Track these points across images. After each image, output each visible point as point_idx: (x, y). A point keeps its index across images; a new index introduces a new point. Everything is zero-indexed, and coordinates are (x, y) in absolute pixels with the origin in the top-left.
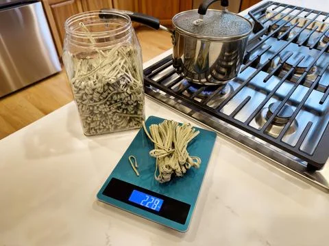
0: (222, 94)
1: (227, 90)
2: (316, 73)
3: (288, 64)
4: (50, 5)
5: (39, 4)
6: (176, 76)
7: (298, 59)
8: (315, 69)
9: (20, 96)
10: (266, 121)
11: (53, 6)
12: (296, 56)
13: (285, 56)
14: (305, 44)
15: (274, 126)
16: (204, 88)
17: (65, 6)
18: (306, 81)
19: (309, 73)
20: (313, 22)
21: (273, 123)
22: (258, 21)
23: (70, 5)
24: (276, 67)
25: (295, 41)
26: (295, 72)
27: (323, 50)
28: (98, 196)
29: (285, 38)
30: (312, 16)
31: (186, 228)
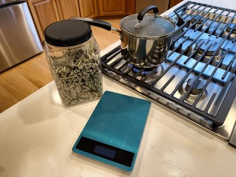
0: (156, 73)
1: (159, 69)
2: (221, 55)
3: (202, 49)
4: (33, 4)
5: (25, 4)
6: (124, 62)
7: (208, 45)
8: (220, 52)
9: (14, 70)
10: (186, 92)
11: (35, 5)
12: (207, 43)
13: (200, 43)
14: (214, 33)
15: (191, 95)
16: (143, 70)
17: (44, 4)
18: (213, 62)
19: (216, 55)
20: (220, 16)
21: (191, 93)
22: (181, 17)
23: (47, 3)
24: (193, 52)
25: (207, 31)
26: (206, 55)
27: (226, 38)
28: (73, 149)
29: (200, 29)
30: (219, 12)
31: (131, 170)
